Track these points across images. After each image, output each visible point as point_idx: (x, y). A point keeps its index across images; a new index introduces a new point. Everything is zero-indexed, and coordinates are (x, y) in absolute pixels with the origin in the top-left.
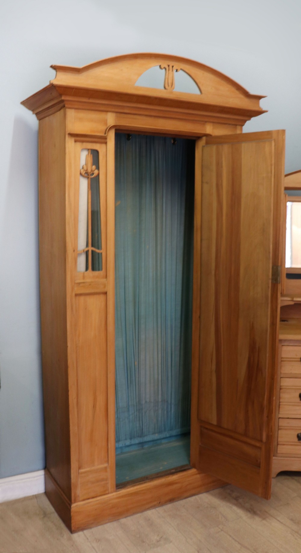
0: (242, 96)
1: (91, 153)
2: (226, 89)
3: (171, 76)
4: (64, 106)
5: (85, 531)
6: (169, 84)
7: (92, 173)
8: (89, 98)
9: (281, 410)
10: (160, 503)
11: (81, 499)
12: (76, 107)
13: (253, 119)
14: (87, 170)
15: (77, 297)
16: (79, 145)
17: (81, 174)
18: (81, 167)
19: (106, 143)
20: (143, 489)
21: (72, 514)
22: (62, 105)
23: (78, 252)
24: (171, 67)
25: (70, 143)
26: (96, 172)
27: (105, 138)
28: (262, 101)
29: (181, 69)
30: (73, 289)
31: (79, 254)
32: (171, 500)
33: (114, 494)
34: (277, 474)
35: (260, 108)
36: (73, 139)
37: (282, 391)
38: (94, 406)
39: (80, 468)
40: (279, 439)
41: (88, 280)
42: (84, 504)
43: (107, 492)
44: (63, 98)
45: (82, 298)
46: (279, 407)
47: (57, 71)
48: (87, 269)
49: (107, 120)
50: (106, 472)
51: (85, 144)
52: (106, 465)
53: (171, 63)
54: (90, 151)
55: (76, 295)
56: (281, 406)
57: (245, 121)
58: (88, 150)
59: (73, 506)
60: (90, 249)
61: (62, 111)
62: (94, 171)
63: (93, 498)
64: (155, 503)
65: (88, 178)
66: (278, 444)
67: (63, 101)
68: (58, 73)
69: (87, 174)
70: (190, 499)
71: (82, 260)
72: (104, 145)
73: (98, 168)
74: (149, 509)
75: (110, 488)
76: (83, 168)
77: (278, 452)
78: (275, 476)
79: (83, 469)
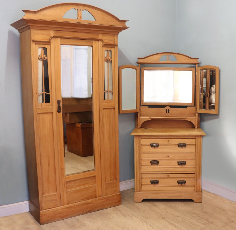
0: (116, 21)
1: (43, 49)
2: (108, 18)
3: (80, 13)
4: (30, 28)
5: (47, 224)
6: (79, 17)
7: (44, 58)
8: (41, 24)
9: (142, 169)
10: (83, 212)
11: (44, 209)
12: (35, 28)
13: (123, 31)
14: (42, 57)
15: (39, 115)
16: (37, 45)
17: (39, 59)
18: (39, 56)
19: (50, 45)
20: (75, 205)
21: (40, 215)
22: (28, 27)
23: (39, 94)
24: (80, 9)
25: (33, 45)
26: (46, 58)
27: (50, 42)
29: (85, 9)
30: (36, 111)
31: (39, 95)
32: (89, 212)
34: (142, 200)
35: (126, 26)
36: (34, 43)
37: (142, 160)
38: (49, 165)
39: (43, 194)
40: (142, 183)
41: (43, 107)
42: (46, 211)
43: (57, 206)
44: (29, 25)
45: (41, 115)
46: (141, 168)
47: (25, 13)
48: (43, 102)
49: (50, 34)
50: (56, 196)
51: (40, 45)
52: (56, 193)
53: (80, 7)
54: (43, 48)
55: (38, 114)
56: (142, 168)
57: (119, 32)
58: (42, 48)
59: (41, 212)
60: (44, 92)
61: (29, 30)
63: (50, 208)
64: (81, 212)
65: (42, 60)
66: (141, 186)
67: (29, 26)
68: (26, 13)
69: (41, 59)
70: (98, 211)
71: (41, 98)
72: (49, 46)
73: (47, 56)
74: (78, 215)
75: (58, 204)
76: (40, 56)
77: (142, 189)
78: (141, 202)
79: (44, 194)
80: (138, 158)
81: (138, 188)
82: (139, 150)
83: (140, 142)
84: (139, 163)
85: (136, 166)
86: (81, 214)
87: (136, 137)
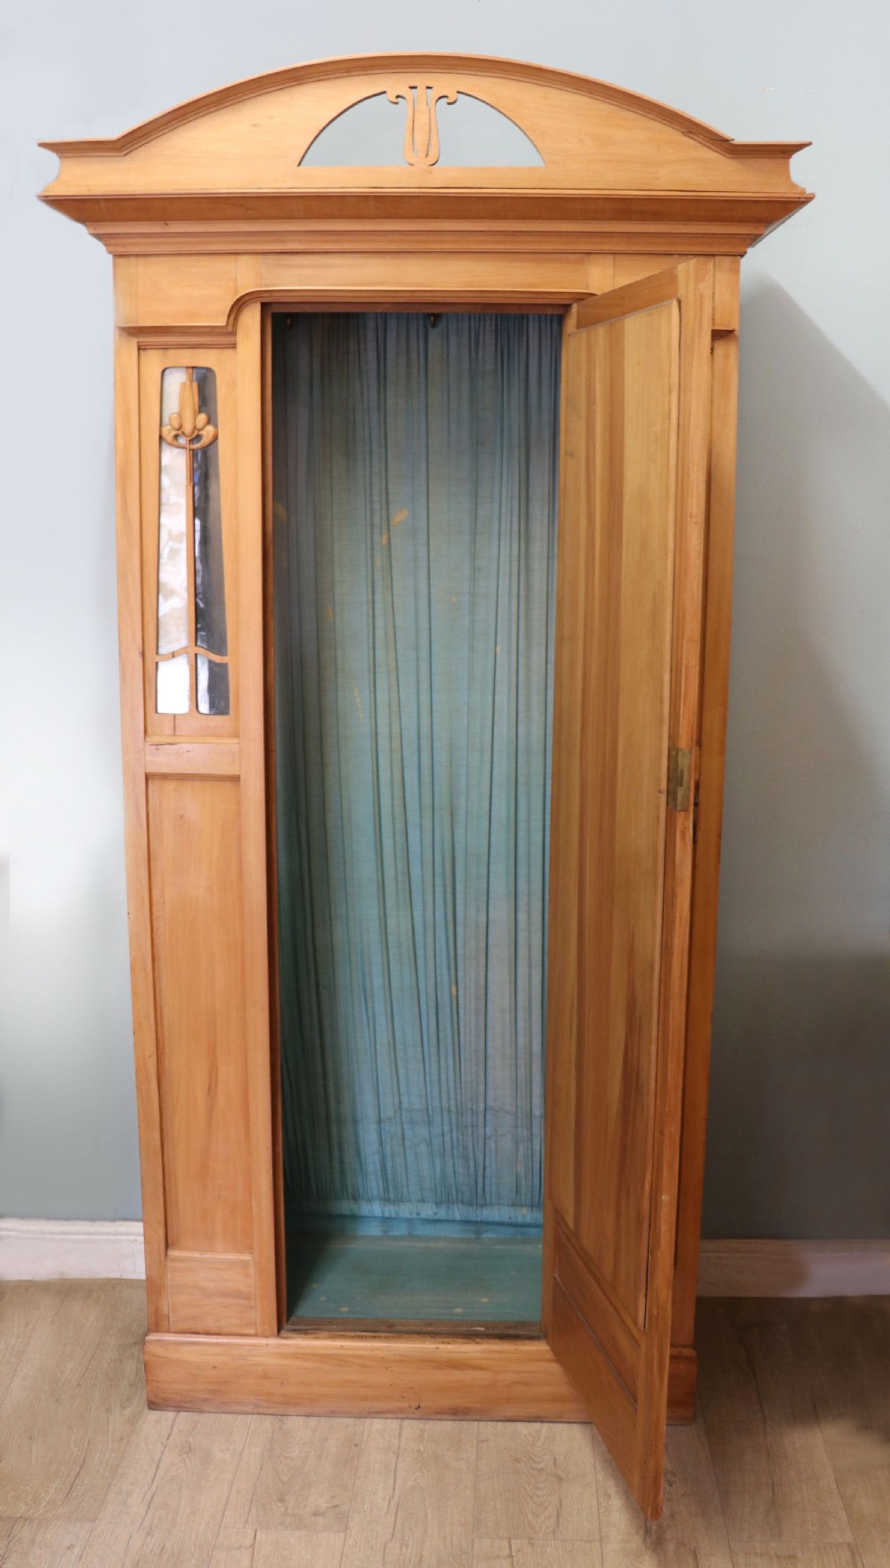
0: (707, 154)
1: (193, 380)
3: (421, 121)
6: (416, 147)
7: (195, 435)
8: (165, 222)
11: (173, 1327)
14: (181, 427)
15: (156, 783)
16: (152, 355)
17: (162, 439)
18: (166, 421)
19: (235, 346)
20: (361, 1352)
21: (147, 1358)
24: (422, 92)
25: (126, 355)
26: (208, 431)
27: (231, 332)
28: (796, 160)
29: (461, 93)
30: (138, 758)
32: (458, 1413)
33: (273, 1341)
35: (794, 186)
36: (133, 343)
38: (211, 1090)
39: (169, 1245)
42: (183, 1344)
43: (251, 1331)
44: (92, 230)
45: (169, 787)
47: (65, 158)
49: (234, 279)
50: (247, 1275)
51: (172, 352)
52: (247, 1257)
53: (420, 80)
54: (190, 372)
55: (150, 777)
60: (192, 650)
62: (201, 429)
63: (208, 1333)
65: (187, 450)
69: (182, 440)
70: (520, 1426)
72: (228, 355)
74: (379, 1414)
75: (261, 1322)
76: (170, 422)
79: (180, 1249)
86: (402, 1410)
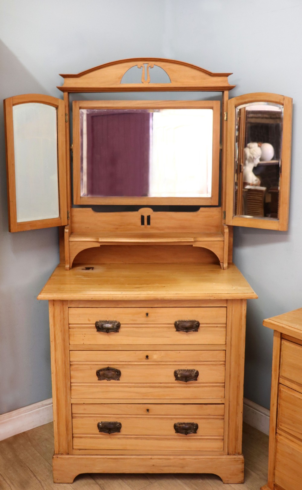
9: (73, 392)
34: (74, 477)
37: (73, 367)
40: (75, 431)
46: (71, 390)
56: (73, 388)
66: (73, 437)
77: (75, 447)
78: (72, 481)
80: (60, 362)
81: (64, 444)
82: (64, 340)
83: (65, 319)
84: (65, 375)
85: (57, 385)
87: (54, 305)
